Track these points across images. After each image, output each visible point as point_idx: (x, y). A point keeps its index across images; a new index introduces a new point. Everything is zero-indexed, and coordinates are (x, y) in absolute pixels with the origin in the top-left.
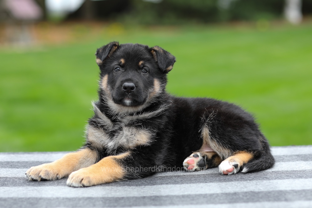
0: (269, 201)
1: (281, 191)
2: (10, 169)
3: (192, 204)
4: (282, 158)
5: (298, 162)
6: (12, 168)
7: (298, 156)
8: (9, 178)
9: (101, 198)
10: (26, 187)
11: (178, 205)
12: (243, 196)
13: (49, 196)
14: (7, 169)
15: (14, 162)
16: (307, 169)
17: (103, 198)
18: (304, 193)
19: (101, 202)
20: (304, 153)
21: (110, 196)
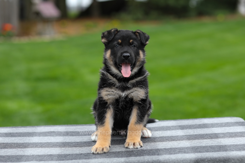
6: (12, 137)
8: (9, 143)
13: (29, 154)
14: (9, 138)
15: (14, 133)
19: (56, 158)
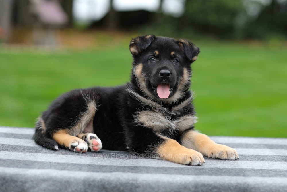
1: (242, 169)
2: (13, 139)
3: (163, 173)
6: (15, 138)
7: (266, 145)
8: (11, 145)
9: (87, 165)
10: (24, 153)
11: (151, 173)
13: (43, 160)
14: (11, 139)
17: (89, 165)
18: (261, 172)
19: (86, 168)
21: (96, 164)
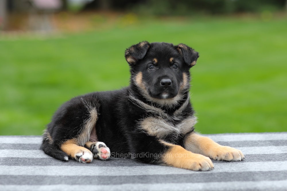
0: (239, 180)
2: (22, 151)
4: (257, 143)
5: (270, 147)
6: (23, 149)
7: (271, 141)
9: (97, 176)
12: (218, 176)
14: (19, 150)
16: (276, 153)
18: (269, 174)
20: (277, 139)
